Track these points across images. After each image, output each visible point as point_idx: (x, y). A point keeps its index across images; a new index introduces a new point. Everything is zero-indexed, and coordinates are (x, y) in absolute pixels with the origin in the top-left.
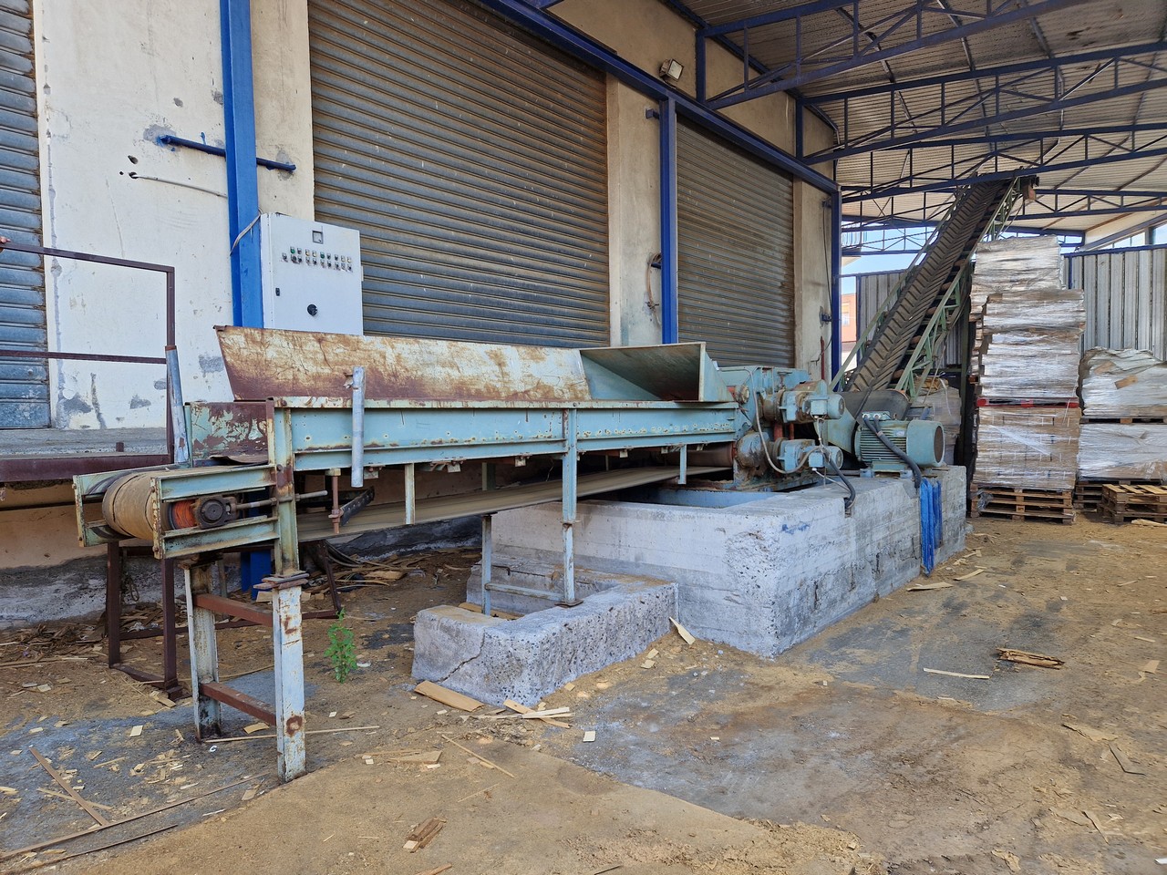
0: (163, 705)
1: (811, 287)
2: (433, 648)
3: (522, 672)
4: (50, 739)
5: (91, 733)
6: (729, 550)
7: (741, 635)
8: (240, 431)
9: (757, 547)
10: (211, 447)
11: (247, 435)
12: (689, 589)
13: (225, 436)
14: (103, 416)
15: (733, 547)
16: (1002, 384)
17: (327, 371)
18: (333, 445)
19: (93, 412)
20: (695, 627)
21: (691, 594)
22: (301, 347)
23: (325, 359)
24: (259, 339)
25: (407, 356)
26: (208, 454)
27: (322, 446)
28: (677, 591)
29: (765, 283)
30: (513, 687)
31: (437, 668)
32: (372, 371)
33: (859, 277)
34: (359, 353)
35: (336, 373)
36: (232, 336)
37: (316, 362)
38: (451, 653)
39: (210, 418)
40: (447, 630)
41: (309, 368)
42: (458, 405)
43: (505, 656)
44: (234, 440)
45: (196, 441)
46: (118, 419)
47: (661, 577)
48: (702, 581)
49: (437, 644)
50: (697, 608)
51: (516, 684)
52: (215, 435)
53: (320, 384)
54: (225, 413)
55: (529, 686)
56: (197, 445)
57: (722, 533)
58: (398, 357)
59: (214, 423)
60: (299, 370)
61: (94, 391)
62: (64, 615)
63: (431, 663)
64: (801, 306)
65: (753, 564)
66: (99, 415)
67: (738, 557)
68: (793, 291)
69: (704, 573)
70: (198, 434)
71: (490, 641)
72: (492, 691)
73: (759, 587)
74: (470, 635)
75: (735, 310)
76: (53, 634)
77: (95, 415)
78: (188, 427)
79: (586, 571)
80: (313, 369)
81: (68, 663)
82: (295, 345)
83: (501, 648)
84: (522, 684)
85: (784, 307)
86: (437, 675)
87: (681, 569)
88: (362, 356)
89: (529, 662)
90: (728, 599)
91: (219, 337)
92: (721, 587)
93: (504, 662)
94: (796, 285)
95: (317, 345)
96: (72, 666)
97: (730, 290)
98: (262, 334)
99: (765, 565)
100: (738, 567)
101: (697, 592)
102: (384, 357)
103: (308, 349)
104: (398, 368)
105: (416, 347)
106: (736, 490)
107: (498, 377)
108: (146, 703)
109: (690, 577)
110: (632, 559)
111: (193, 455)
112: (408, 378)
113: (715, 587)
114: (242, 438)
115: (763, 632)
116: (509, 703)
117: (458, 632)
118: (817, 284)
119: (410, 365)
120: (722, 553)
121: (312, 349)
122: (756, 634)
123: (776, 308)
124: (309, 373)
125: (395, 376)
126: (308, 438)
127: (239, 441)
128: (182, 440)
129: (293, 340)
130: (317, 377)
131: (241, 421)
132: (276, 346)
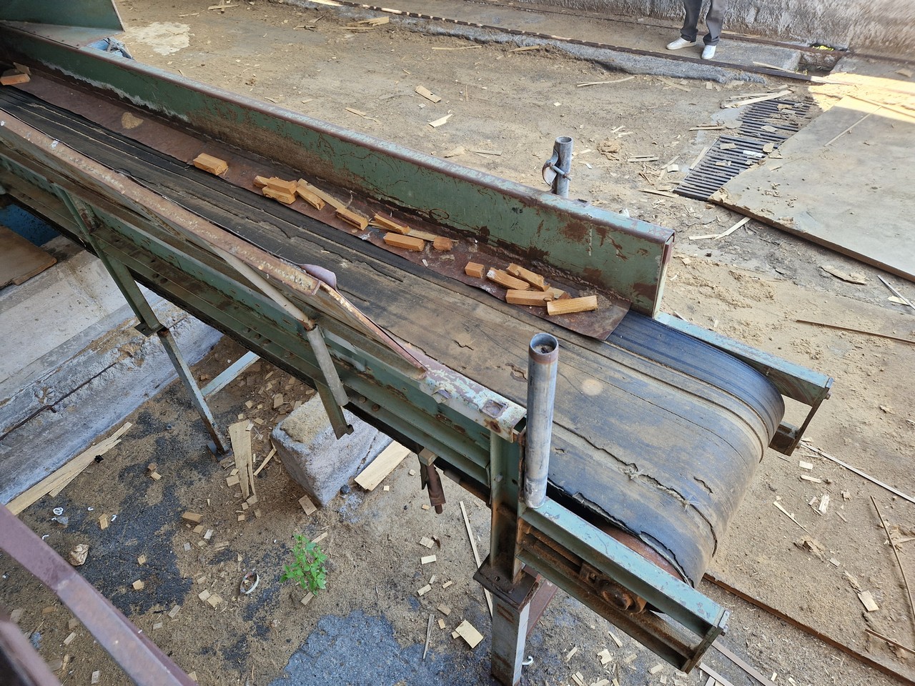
2: (344, 454)
31: (354, 460)
63: (345, 465)
86: (358, 464)
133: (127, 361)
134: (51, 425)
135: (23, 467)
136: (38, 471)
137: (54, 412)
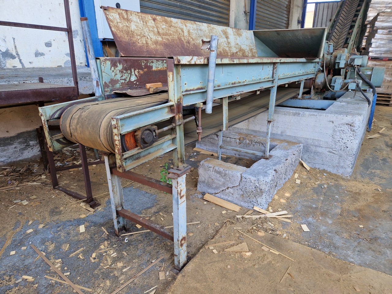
0: (89, 211)
1: (296, 8)
2: (210, 180)
3: (262, 195)
4: (39, 237)
5: (59, 231)
6: (334, 131)
7: (334, 167)
8: (126, 76)
9: (349, 130)
10: (113, 86)
11: (130, 78)
12: (309, 147)
13: (119, 79)
14: (22, 61)
15: (336, 129)
16: (378, 51)
17: (160, 39)
18: (196, 88)
19: (17, 58)
20: (310, 163)
21: (310, 149)
22: (146, 23)
23: (158, 32)
24: (126, 17)
25: (193, 31)
26: (112, 90)
27: (192, 88)
28: (302, 147)
29: (281, 5)
30: (257, 201)
31: (212, 188)
32: (179, 39)
33: (317, 3)
34: (172, 29)
35: (164, 40)
36: (112, 14)
37: (155, 34)
38: (221, 183)
39: (111, 68)
40: (219, 173)
41: (152, 37)
42: (245, 61)
43: (254, 187)
44: (123, 81)
45: (105, 83)
46: (30, 63)
47: (294, 141)
48: (316, 143)
49: (212, 178)
50: (312, 155)
51: (259, 200)
52: (114, 79)
53: (158, 47)
54: (118, 64)
55: (265, 201)
56: (106, 85)
57: (332, 123)
58: (189, 31)
59: (113, 71)
60: (147, 38)
61: (15, 47)
62: (21, 158)
63: (209, 185)
64: (292, 16)
65: (346, 137)
66: (20, 60)
67: (338, 134)
68: (290, 9)
69: (319, 140)
70: (106, 79)
71: (245, 180)
72: (245, 202)
73: (347, 147)
74: (233, 176)
75: (271, 17)
76: (20, 170)
77: (18, 60)
78: (100, 74)
79: (254, 136)
80: (154, 38)
81: (32, 186)
82: (143, 22)
83: (252, 184)
84: (262, 200)
85: (286, 16)
86: (213, 191)
87: (305, 138)
88: (174, 30)
89: (266, 190)
90: (330, 152)
91: (106, 14)
92: (326, 147)
93: (253, 190)
94: (291, 6)
95: (153, 22)
96: (34, 188)
97: (270, 8)
98: (127, 14)
99: (352, 138)
100: (337, 138)
101: (314, 148)
102: (183, 32)
103: (149, 24)
104: (190, 38)
105: (195, 26)
106: (311, 99)
107: (227, 44)
108: (80, 210)
109: (310, 142)
110: (279, 133)
111: (105, 91)
112: (194, 44)
113: (323, 146)
114: (128, 80)
115: (346, 167)
116: (256, 208)
117: (225, 175)
118: (298, 7)
119: (194, 36)
120: (330, 132)
121: (151, 25)
122: (342, 167)
123: (283, 17)
124: (153, 40)
125: (189, 42)
126: (185, 84)
127: (126, 82)
128: (97, 82)
129: (142, 19)
130: (156, 43)
131: (126, 69)
132: (135, 22)
133: (238, 141)
134: (213, 139)
135: (204, 143)
136: (205, 147)
137: (217, 137)
